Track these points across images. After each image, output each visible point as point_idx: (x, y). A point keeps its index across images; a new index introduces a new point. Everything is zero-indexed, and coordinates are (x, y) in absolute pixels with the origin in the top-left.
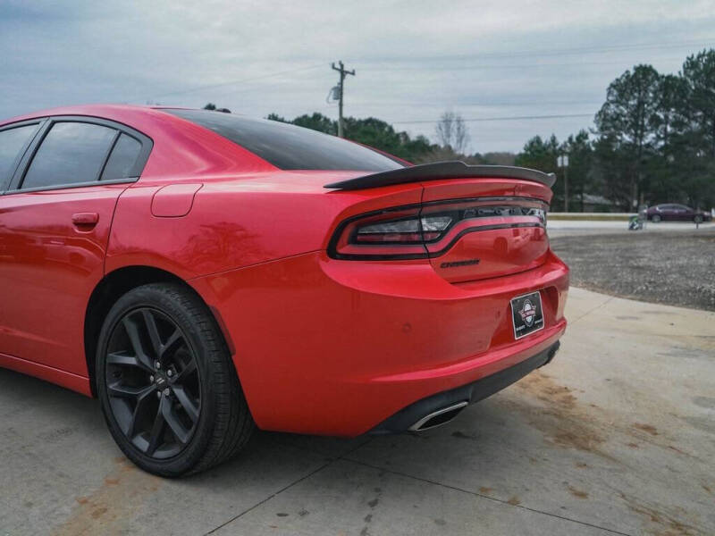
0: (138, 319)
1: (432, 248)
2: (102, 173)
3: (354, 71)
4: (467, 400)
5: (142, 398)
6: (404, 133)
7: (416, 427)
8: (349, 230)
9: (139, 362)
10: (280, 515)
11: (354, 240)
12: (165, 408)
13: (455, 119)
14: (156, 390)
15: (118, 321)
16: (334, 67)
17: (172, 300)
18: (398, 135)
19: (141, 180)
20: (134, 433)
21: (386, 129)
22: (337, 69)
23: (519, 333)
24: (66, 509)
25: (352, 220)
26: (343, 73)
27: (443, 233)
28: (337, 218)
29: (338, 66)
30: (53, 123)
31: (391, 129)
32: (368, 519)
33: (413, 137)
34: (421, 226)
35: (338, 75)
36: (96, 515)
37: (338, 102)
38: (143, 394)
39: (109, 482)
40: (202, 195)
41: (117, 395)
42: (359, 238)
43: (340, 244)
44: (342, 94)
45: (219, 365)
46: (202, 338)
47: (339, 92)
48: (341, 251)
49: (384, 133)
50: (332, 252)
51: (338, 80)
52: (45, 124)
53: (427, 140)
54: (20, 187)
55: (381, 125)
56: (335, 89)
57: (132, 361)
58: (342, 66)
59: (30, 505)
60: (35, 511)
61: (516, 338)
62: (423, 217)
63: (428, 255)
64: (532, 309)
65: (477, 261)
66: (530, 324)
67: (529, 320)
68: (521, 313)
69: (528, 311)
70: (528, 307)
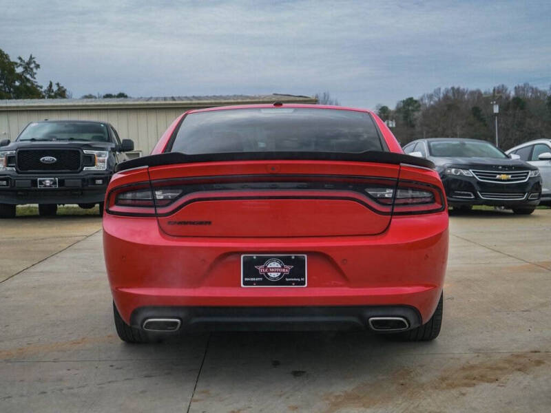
1: (161, 211)
10: (110, 366)
11: (117, 203)
25: (114, 190)
34: (154, 195)
42: (120, 201)
43: (109, 205)
48: (110, 209)
61: (242, 285)
62: (158, 190)
63: (156, 215)
64: (283, 267)
65: (210, 223)
66: (275, 278)
67: (274, 275)
68: (260, 268)
69: (274, 268)
70: (274, 265)
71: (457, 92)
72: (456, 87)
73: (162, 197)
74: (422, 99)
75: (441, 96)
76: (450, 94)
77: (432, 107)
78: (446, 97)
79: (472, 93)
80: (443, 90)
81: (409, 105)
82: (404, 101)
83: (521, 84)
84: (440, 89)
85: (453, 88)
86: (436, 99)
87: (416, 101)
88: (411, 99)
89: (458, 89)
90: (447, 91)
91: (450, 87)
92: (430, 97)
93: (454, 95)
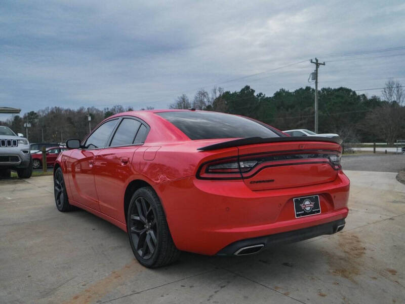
0: (139, 201)
1: (245, 175)
2: (134, 140)
3: (324, 63)
4: (264, 244)
5: (141, 233)
6: (364, 95)
7: (237, 253)
8: (205, 167)
9: (141, 219)
10: (182, 286)
11: (207, 172)
12: (148, 239)
13: (395, 86)
14: (146, 231)
15: (134, 203)
16: (312, 62)
17: (150, 193)
18: (359, 96)
19: (145, 144)
20: (138, 249)
21: (351, 93)
22: (314, 63)
23: (298, 215)
24: (107, 274)
25: (206, 163)
26: (318, 65)
27: (251, 168)
28: (200, 162)
29: (315, 61)
30: (123, 119)
31: (354, 93)
32: (216, 292)
33: (369, 97)
34: (239, 165)
35: (315, 66)
36: (116, 277)
37: (315, 81)
38: (142, 232)
39: (126, 267)
40: (159, 152)
41: (135, 233)
42: (210, 170)
43: (201, 173)
44: (317, 76)
45: (163, 221)
46: (157, 210)
47: (315, 76)
48: (202, 176)
49: (350, 96)
50: (198, 176)
51: (315, 69)
52: (121, 119)
53: (379, 99)
54: (110, 146)
55: (348, 91)
56: (313, 74)
57: (138, 218)
58: (317, 60)
59: (95, 271)
60: (97, 273)
61: (296, 217)
62: (241, 161)
63: (243, 178)
64: (311, 204)
65: (273, 181)
66: (309, 211)
67: (308, 209)
68: (302, 205)
69: (308, 205)
70: (307, 203)
71: (58, 110)
72: (57, 107)
73: (243, 166)
74: (39, 112)
75: (50, 111)
76: (54, 111)
77: (45, 116)
78: (52, 112)
79: (66, 111)
80: (50, 108)
81: (32, 115)
82: (28, 113)
83: (90, 107)
84: (48, 108)
85: (56, 107)
86: (47, 113)
87: (36, 113)
88: (33, 112)
89: (59, 108)
90: (53, 109)
91: (54, 107)
92: (43, 112)
93: (56, 110)
